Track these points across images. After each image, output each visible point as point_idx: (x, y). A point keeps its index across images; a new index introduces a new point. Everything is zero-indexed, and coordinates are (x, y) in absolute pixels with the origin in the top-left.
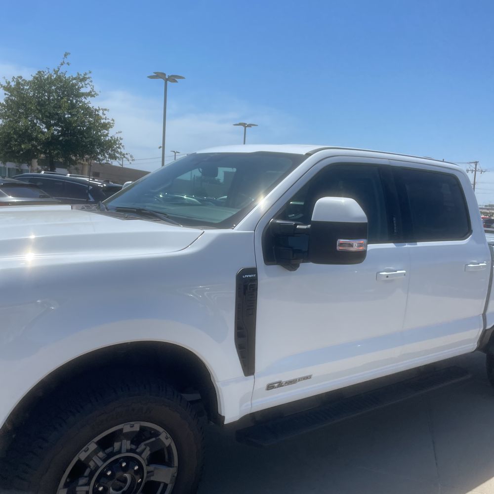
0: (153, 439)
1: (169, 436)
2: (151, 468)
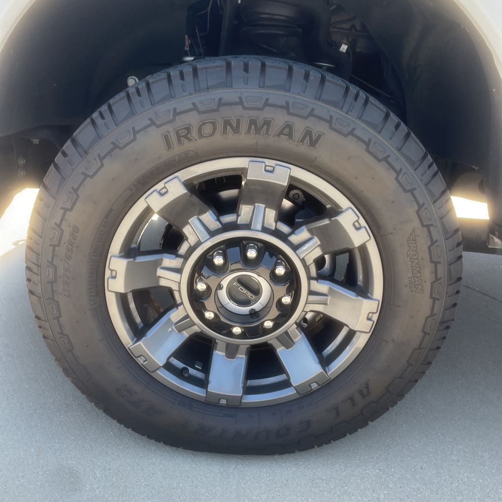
0: (326, 222)
1: (362, 222)
2: (323, 287)
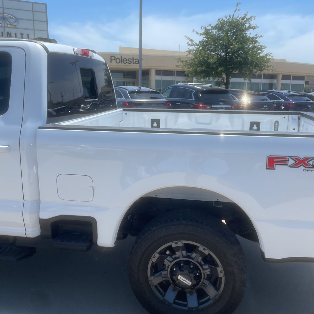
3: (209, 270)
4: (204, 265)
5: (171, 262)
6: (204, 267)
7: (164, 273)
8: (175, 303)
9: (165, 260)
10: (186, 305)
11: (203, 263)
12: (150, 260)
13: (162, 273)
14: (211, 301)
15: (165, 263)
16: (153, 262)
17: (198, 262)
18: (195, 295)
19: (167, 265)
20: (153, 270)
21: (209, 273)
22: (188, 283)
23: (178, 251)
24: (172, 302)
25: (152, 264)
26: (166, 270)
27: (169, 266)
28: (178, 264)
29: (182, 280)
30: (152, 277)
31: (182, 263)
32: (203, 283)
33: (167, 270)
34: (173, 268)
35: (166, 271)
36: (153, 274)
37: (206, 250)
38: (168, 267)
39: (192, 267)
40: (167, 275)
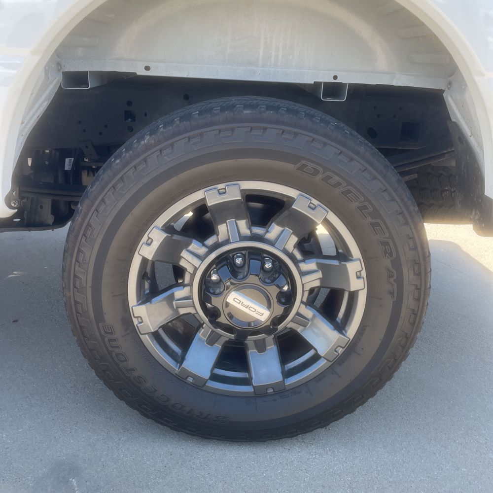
3: (319, 275)
4: (303, 261)
5: (202, 258)
6: (304, 267)
7: (179, 293)
8: (214, 377)
9: (184, 254)
10: (247, 382)
11: (299, 256)
12: (136, 253)
13: (172, 295)
14: (321, 365)
15: (183, 263)
16: (144, 261)
17: (285, 252)
18: (272, 350)
19: (190, 269)
20: (147, 285)
21: (317, 284)
22: (258, 313)
23: (224, 222)
24: (206, 375)
25: (141, 264)
26: (185, 286)
27: (196, 269)
28: (225, 261)
29: (239, 306)
30: (143, 307)
31: (238, 257)
32: (298, 314)
33: (191, 285)
34: (210, 276)
35: (187, 289)
36: (145, 298)
37: (319, 208)
38: (193, 276)
39: (268, 265)
40: (189, 297)
